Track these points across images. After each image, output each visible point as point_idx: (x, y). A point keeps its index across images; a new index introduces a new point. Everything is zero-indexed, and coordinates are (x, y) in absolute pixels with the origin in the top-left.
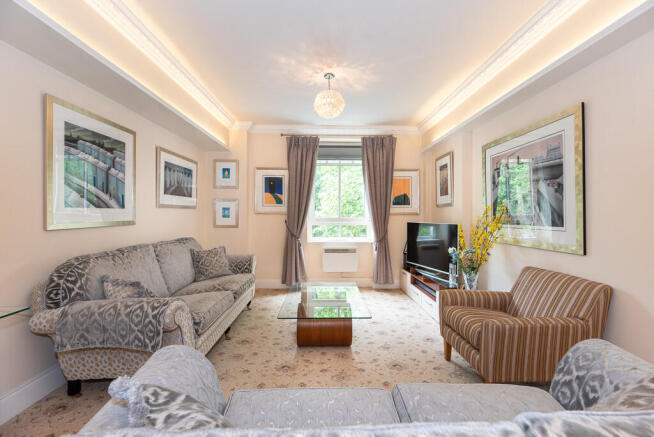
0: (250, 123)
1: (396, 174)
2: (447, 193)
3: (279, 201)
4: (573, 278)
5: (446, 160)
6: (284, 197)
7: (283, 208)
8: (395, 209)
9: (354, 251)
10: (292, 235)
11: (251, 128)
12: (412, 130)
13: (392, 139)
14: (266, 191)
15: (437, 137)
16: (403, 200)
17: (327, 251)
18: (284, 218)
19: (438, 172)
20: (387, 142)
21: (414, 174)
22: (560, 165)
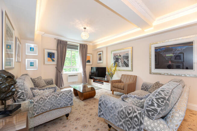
0: (44, 33)
1: (88, 55)
2: (101, 60)
3: (53, 61)
4: (131, 75)
5: (101, 53)
6: (56, 59)
7: (55, 63)
8: (87, 64)
9: (77, 75)
10: (59, 72)
11: (43, 34)
12: (91, 44)
13: (87, 46)
14: (48, 57)
15: (98, 47)
16: (89, 61)
17: (69, 76)
18: (56, 66)
19: (98, 55)
20: (86, 46)
21: (91, 55)
22: (128, 57)
